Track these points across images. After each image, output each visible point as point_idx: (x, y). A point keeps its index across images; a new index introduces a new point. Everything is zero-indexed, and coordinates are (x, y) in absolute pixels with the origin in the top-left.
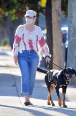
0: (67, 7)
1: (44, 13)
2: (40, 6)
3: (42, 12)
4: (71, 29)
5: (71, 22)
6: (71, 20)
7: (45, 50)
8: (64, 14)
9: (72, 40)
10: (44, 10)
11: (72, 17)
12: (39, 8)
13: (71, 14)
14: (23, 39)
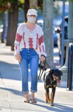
0: (42, 3)
1: (23, 8)
2: (19, 2)
4: (46, 22)
5: (45, 16)
6: (45, 14)
8: (40, 9)
9: (47, 31)
10: (23, 6)
11: (46, 12)
12: (19, 4)
13: (46, 9)
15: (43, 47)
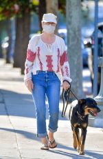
0: (65, 4)
1: (38, 12)
2: (32, 3)
3: (35, 11)
4: (71, 32)
5: (70, 23)
6: (69, 19)
7: (64, 70)
8: (62, 13)
9: (72, 45)
10: (37, 9)
11: (71, 17)
12: (31, 6)
13: (70, 13)
14: (39, 55)
15: (66, 68)
